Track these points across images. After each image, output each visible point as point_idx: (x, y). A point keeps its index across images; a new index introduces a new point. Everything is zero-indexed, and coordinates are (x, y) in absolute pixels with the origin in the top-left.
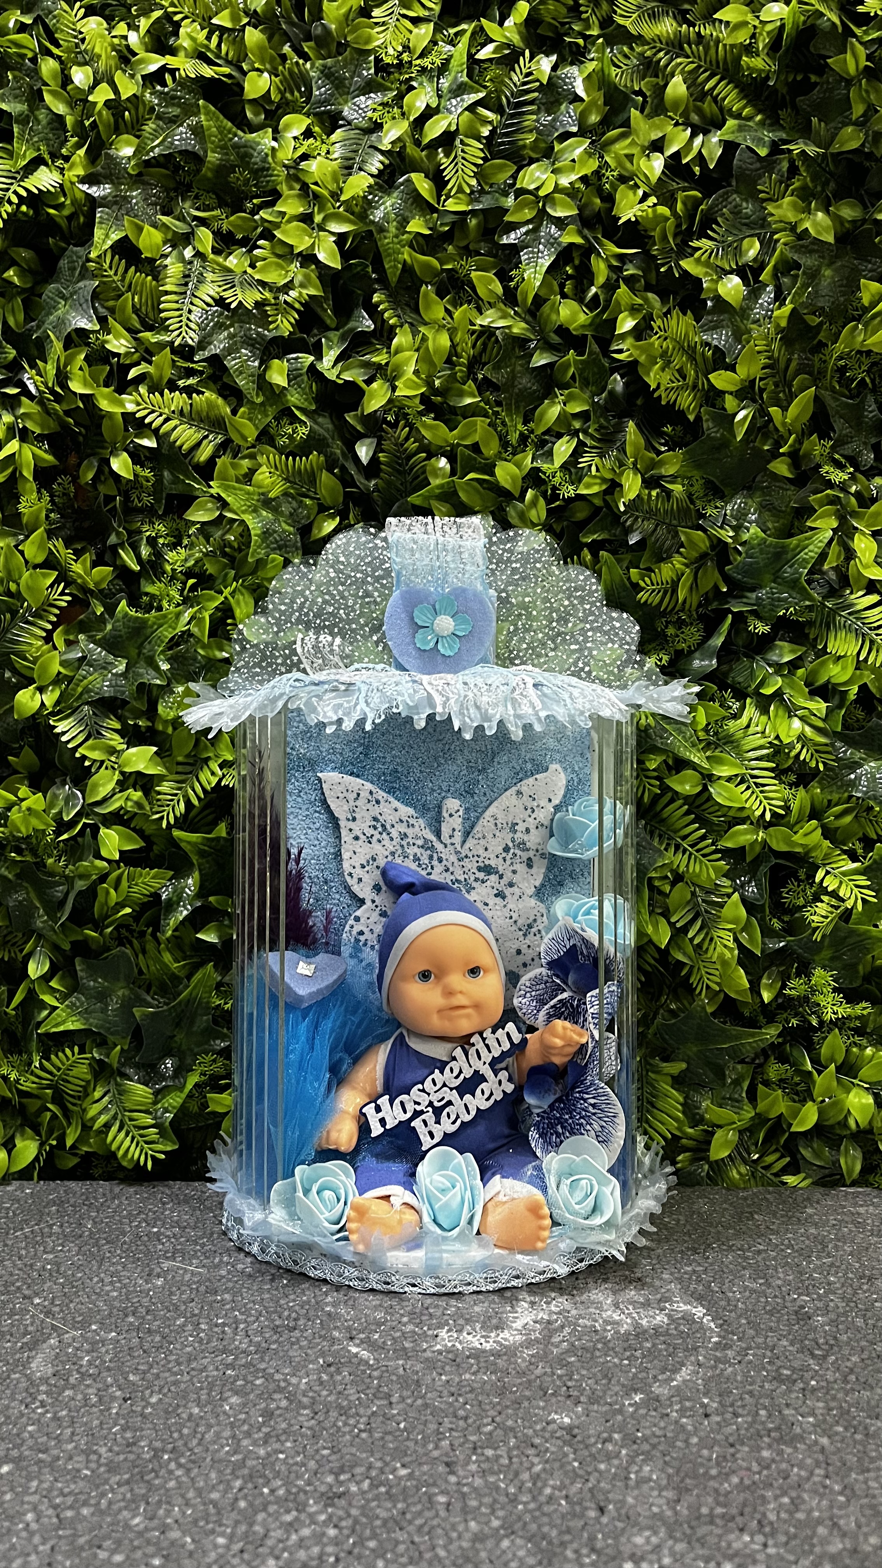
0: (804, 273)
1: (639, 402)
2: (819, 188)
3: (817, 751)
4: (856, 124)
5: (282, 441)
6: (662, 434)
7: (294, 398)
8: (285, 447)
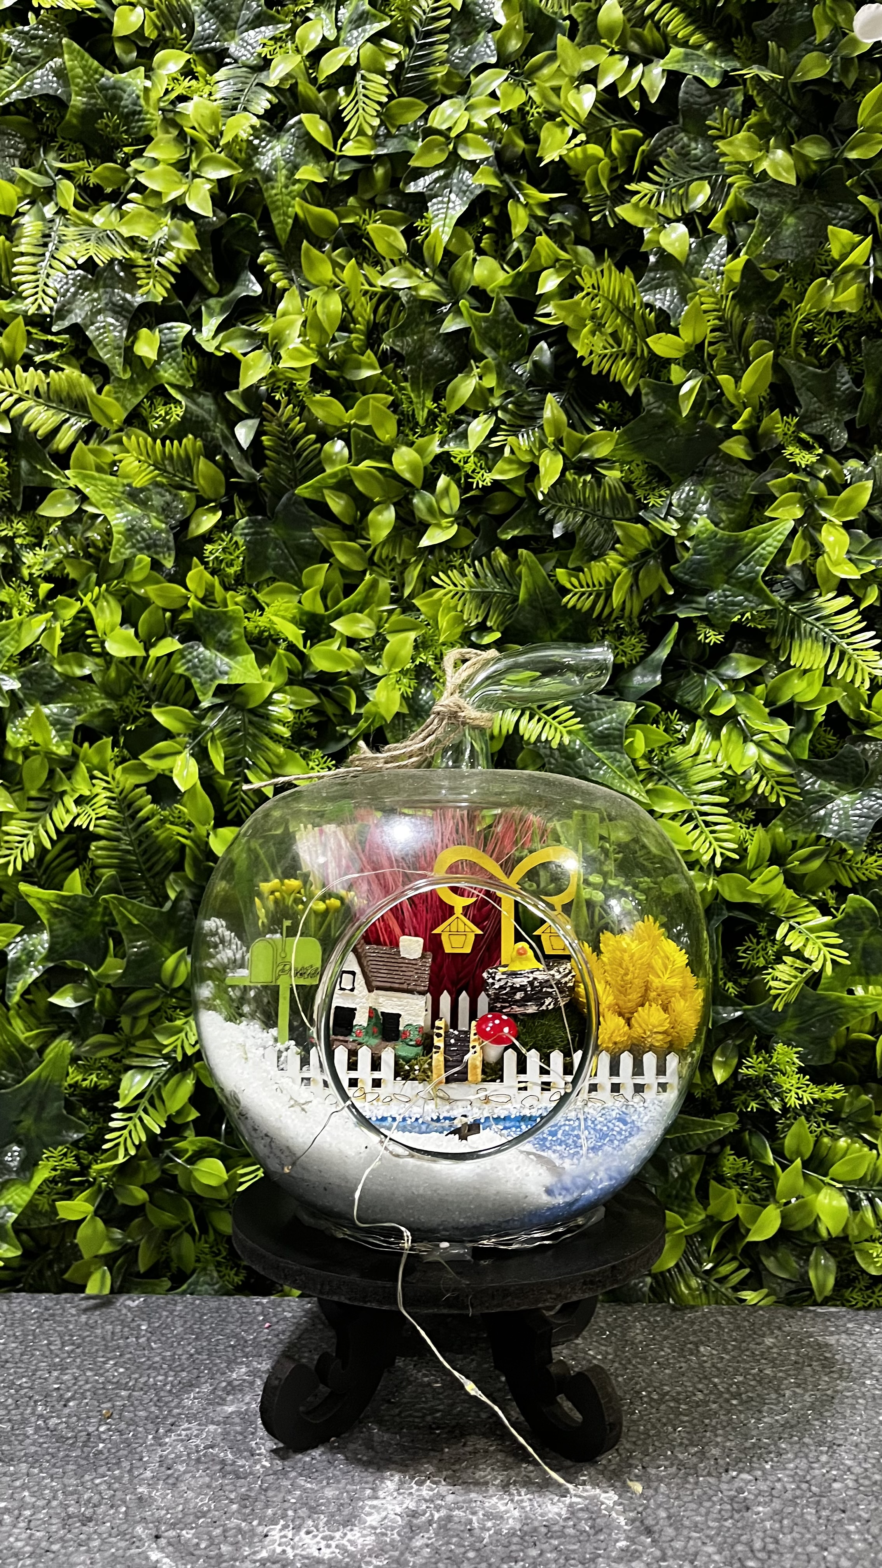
0: (761, 219)
1: (571, 374)
2: (778, 123)
3: (778, 783)
4: (821, 48)
5: (155, 424)
6: (598, 412)
7: (168, 374)
8: (160, 430)
